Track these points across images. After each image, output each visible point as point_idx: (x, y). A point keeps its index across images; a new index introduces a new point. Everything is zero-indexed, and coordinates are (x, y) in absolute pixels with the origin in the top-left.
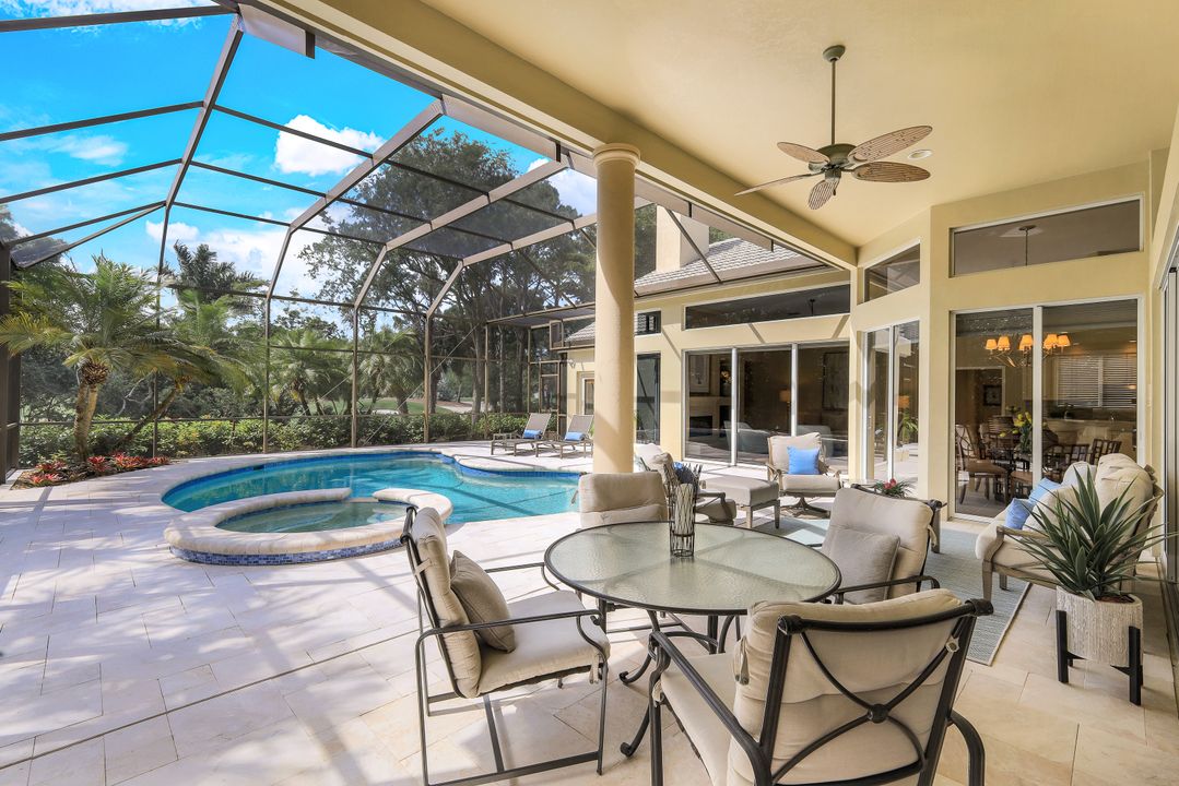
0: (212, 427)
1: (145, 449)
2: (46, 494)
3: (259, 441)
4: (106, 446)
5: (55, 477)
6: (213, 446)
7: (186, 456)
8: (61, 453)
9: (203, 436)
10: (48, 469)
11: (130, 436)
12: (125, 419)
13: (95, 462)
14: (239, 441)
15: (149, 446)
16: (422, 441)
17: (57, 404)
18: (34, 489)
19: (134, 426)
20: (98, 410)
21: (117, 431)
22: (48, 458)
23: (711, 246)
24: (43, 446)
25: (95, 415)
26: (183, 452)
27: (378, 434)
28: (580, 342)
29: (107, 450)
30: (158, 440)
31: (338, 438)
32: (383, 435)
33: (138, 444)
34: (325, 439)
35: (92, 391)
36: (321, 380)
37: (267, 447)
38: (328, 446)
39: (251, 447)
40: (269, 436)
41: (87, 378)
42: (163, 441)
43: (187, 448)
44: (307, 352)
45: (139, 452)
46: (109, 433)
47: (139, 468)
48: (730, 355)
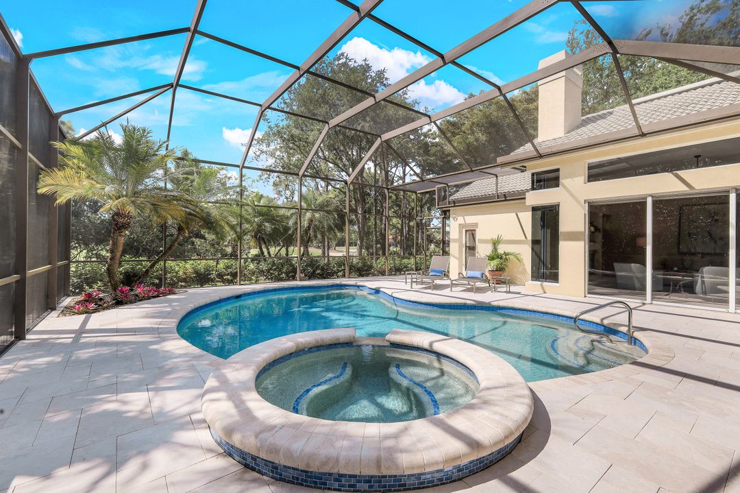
0: (202, 265)
1: (157, 281)
2: (85, 322)
3: (234, 275)
4: (131, 279)
5: (92, 306)
6: (202, 279)
7: (185, 287)
8: (100, 283)
9: (196, 272)
10: (89, 299)
11: (147, 271)
12: (143, 259)
13: (122, 292)
14: (220, 276)
15: (160, 279)
16: (344, 276)
17: (102, 250)
18: (76, 317)
19: (149, 264)
20: (124, 252)
21: (138, 267)
22: (91, 287)
23: (584, 118)
24: (87, 279)
25: (121, 256)
26: (183, 284)
27: (314, 271)
28: (460, 201)
29: (131, 282)
30: (165, 274)
31: (287, 273)
32: (318, 271)
33: (151, 278)
34: (279, 275)
35: (120, 236)
36: (275, 230)
37: (241, 280)
38: (281, 280)
39: (228, 280)
40: (241, 272)
41: (116, 225)
42: (169, 275)
43: (184, 280)
44: (265, 209)
45: (153, 284)
46: (132, 269)
47: (154, 297)
48: (645, 203)
